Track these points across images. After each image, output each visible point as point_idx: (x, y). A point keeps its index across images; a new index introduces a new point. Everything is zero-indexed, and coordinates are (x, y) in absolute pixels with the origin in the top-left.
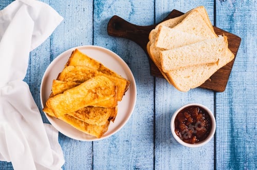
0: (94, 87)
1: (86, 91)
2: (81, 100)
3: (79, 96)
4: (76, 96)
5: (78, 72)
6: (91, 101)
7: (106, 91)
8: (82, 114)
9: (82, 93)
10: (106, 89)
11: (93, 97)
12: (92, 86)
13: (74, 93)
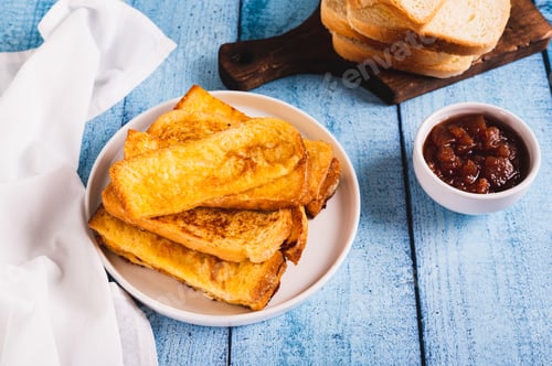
0: (243, 145)
1: (222, 155)
2: (205, 174)
3: (200, 164)
4: (191, 164)
5: (196, 126)
6: (235, 178)
7: (279, 152)
8: (205, 226)
9: (209, 157)
10: (277, 145)
11: (241, 167)
12: (238, 141)
13: (185, 156)
